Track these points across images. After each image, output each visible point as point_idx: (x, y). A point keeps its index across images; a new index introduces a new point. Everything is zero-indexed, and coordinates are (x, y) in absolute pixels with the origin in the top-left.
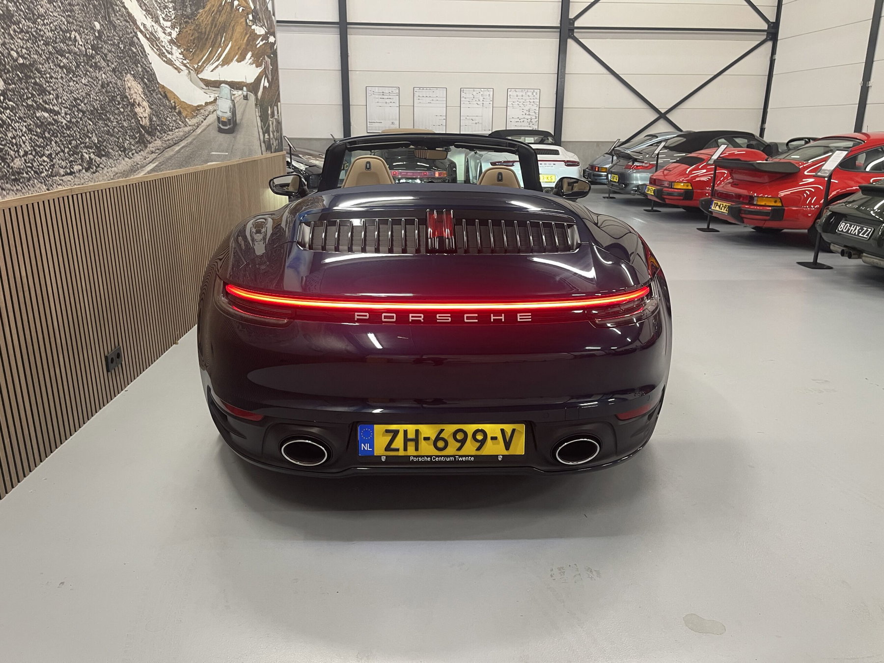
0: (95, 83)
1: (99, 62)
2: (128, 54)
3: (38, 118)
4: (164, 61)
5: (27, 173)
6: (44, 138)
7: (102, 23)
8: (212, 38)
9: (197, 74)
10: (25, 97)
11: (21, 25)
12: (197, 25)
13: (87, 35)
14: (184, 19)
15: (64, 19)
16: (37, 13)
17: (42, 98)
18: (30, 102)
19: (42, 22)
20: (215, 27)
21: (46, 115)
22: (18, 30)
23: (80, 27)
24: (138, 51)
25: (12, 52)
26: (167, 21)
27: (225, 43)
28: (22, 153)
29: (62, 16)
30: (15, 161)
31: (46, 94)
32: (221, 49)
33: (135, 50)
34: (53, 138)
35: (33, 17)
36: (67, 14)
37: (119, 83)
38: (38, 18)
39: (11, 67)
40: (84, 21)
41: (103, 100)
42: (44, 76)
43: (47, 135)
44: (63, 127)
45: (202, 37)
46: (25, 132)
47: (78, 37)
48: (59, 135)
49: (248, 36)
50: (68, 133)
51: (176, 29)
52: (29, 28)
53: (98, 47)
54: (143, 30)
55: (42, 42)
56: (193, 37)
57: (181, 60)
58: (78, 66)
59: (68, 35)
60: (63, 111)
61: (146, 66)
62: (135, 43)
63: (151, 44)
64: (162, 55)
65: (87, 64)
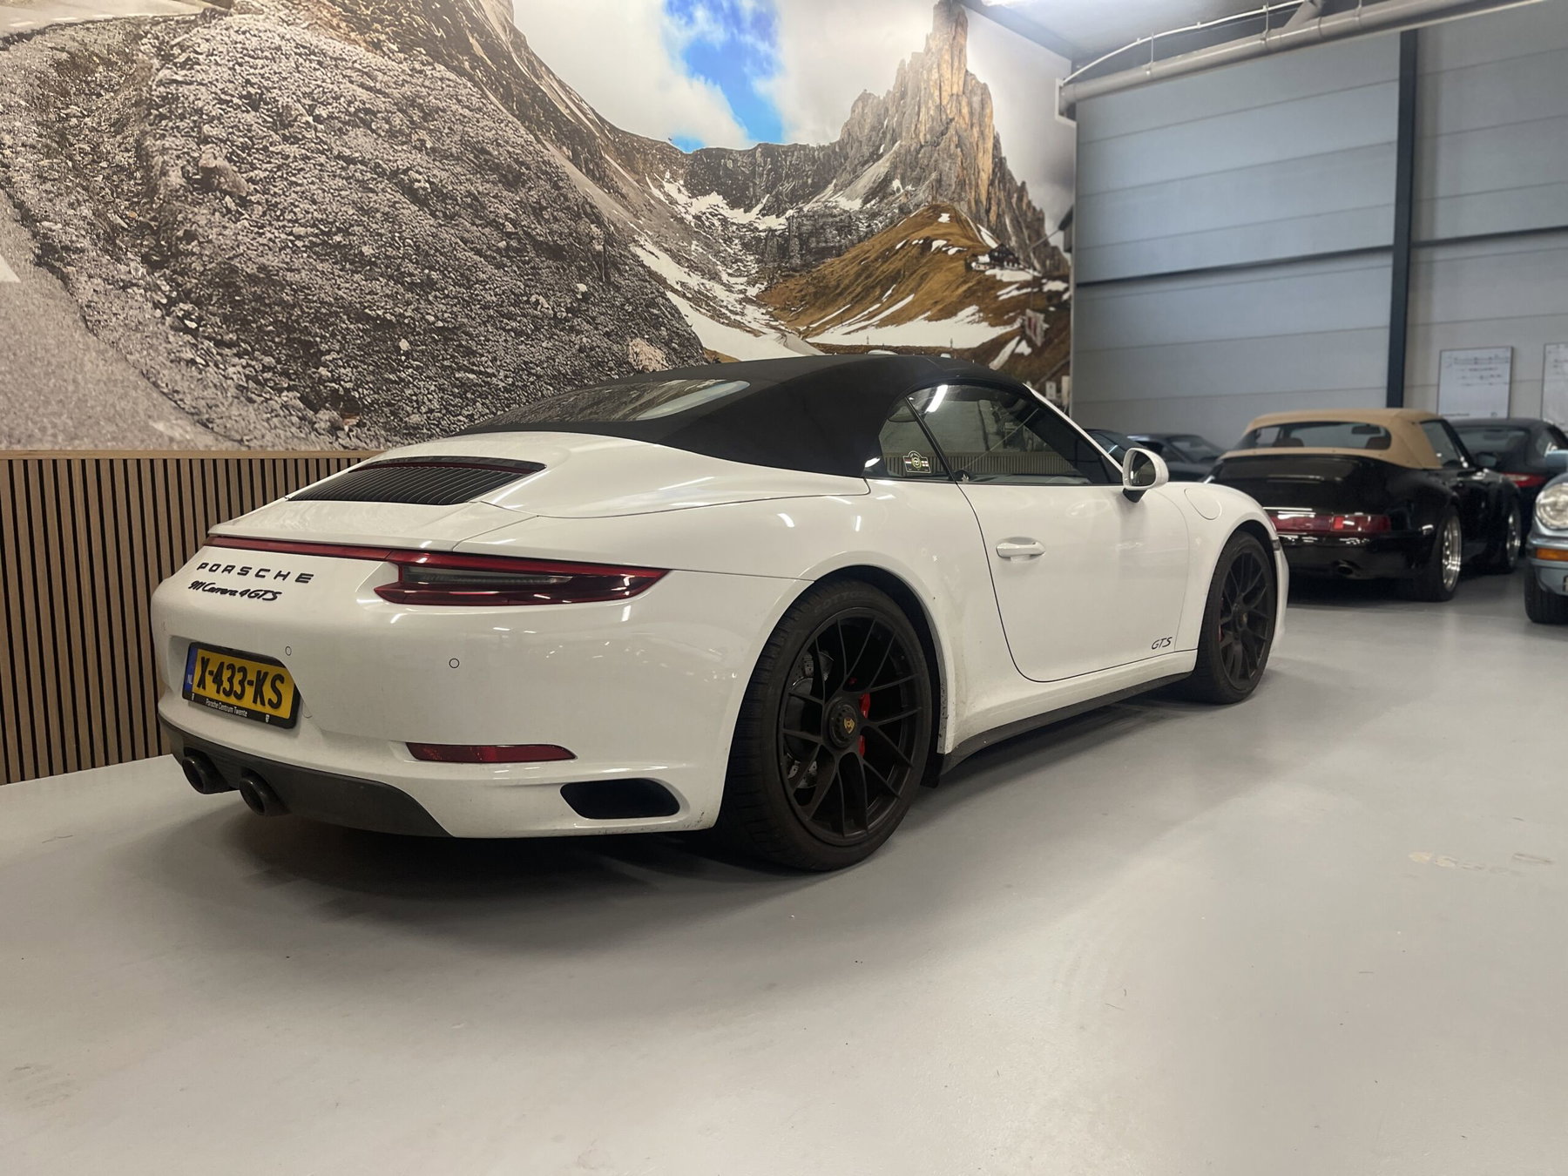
0: (566, 347)
1: (578, 325)
2: (641, 318)
3: (457, 379)
4: (723, 323)
5: (428, 430)
6: (465, 398)
7: (592, 284)
8: (857, 292)
9: (806, 337)
10: (441, 357)
11: (446, 292)
12: (815, 278)
13: (560, 297)
14: (782, 272)
15: (519, 283)
16: (474, 280)
17: (468, 360)
18: (446, 363)
19: (481, 287)
20: (866, 278)
21: (471, 376)
22: (442, 296)
23: (549, 290)
24: (664, 313)
25: (427, 317)
26: (740, 276)
27: (895, 297)
28: (424, 410)
29: (517, 280)
30: (412, 417)
31: (475, 356)
32: (878, 305)
33: (655, 312)
34: (479, 399)
35: (468, 282)
36: (526, 278)
37: (615, 347)
38: (476, 284)
39: (424, 330)
40: (557, 284)
41: (579, 365)
42: (476, 339)
43: (469, 395)
44: (498, 390)
45: (827, 291)
46: (435, 391)
47: (542, 299)
48: (490, 397)
49: (970, 284)
50: (507, 396)
51: (758, 285)
52: (459, 293)
53: (579, 310)
54: (680, 289)
55: (478, 306)
56: (803, 293)
57: (763, 322)
58: (537, 329)
59: (525, 298)
60: (502, 374)
61: (678, 329)
62: (658, 304)
63: (695, 304)
64: (718, 316)
65: (555, 328)
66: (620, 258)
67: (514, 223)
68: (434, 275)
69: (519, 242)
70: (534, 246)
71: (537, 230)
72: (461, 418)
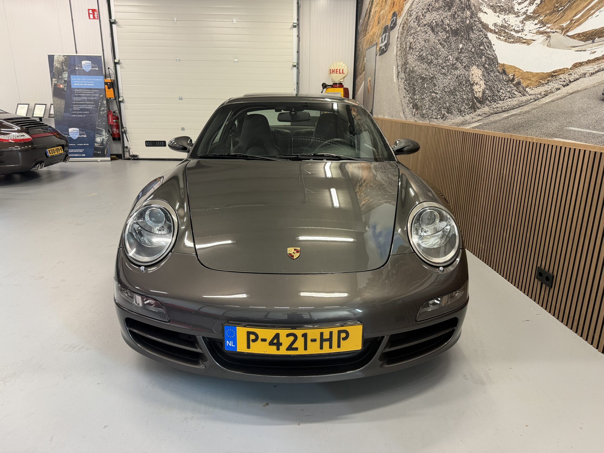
0: (453, 77)
1: (458, 65)
2: (476, 53)
3: (432, 96)
4: (510, 43)
6: (432, 103)
7: (463, 42)
9: (568, 31)
11: (434, 63)
13: (454, 54)
16: (439, 55)
17: (434, 88)
18: (431, 90)
21: (434, 94)
22: (433, 65)
23: (452, 52)
25: (430, 74)
28: (426, 108)
29: (446, 51)
31: (436, 87)
33: (482, 48)
36: (448, 49)
37: (466, 73)
38: (439, 57)
39: (429, 79)
40: (455, 48)
42: (436, 79)
44: (438, 99)
47: (451, 58)
51: (536, 2)
52: (436, 62)
53: (459, 58)
54: (493, 28)
55: (438, 66)
58: (448, 71)
59: (447, 58)
60: (439, 93)
61: (489, 55)
62: (483, 43)
63: (498, 35)
64: (509, 38)
65: (452, 69)
66: (474, 23)
67: (448, 25)
68: (433, 57)
69: (449, 33)
70: (451, 33)
71: (453, 25)
72: (431, 111)
